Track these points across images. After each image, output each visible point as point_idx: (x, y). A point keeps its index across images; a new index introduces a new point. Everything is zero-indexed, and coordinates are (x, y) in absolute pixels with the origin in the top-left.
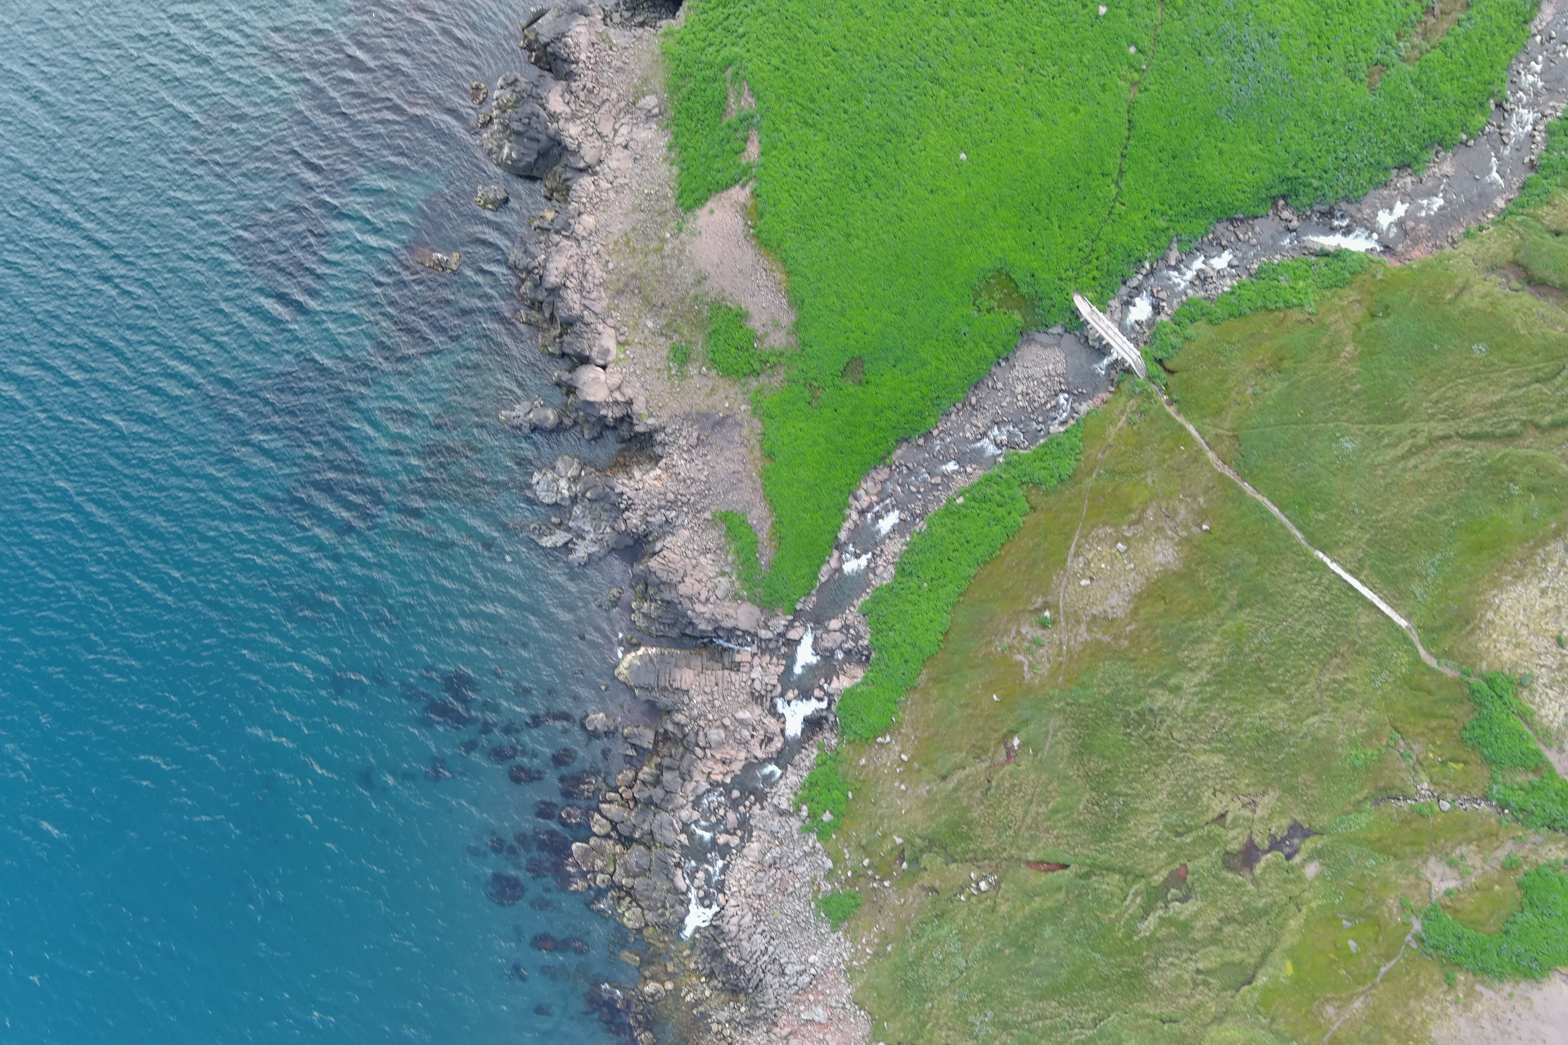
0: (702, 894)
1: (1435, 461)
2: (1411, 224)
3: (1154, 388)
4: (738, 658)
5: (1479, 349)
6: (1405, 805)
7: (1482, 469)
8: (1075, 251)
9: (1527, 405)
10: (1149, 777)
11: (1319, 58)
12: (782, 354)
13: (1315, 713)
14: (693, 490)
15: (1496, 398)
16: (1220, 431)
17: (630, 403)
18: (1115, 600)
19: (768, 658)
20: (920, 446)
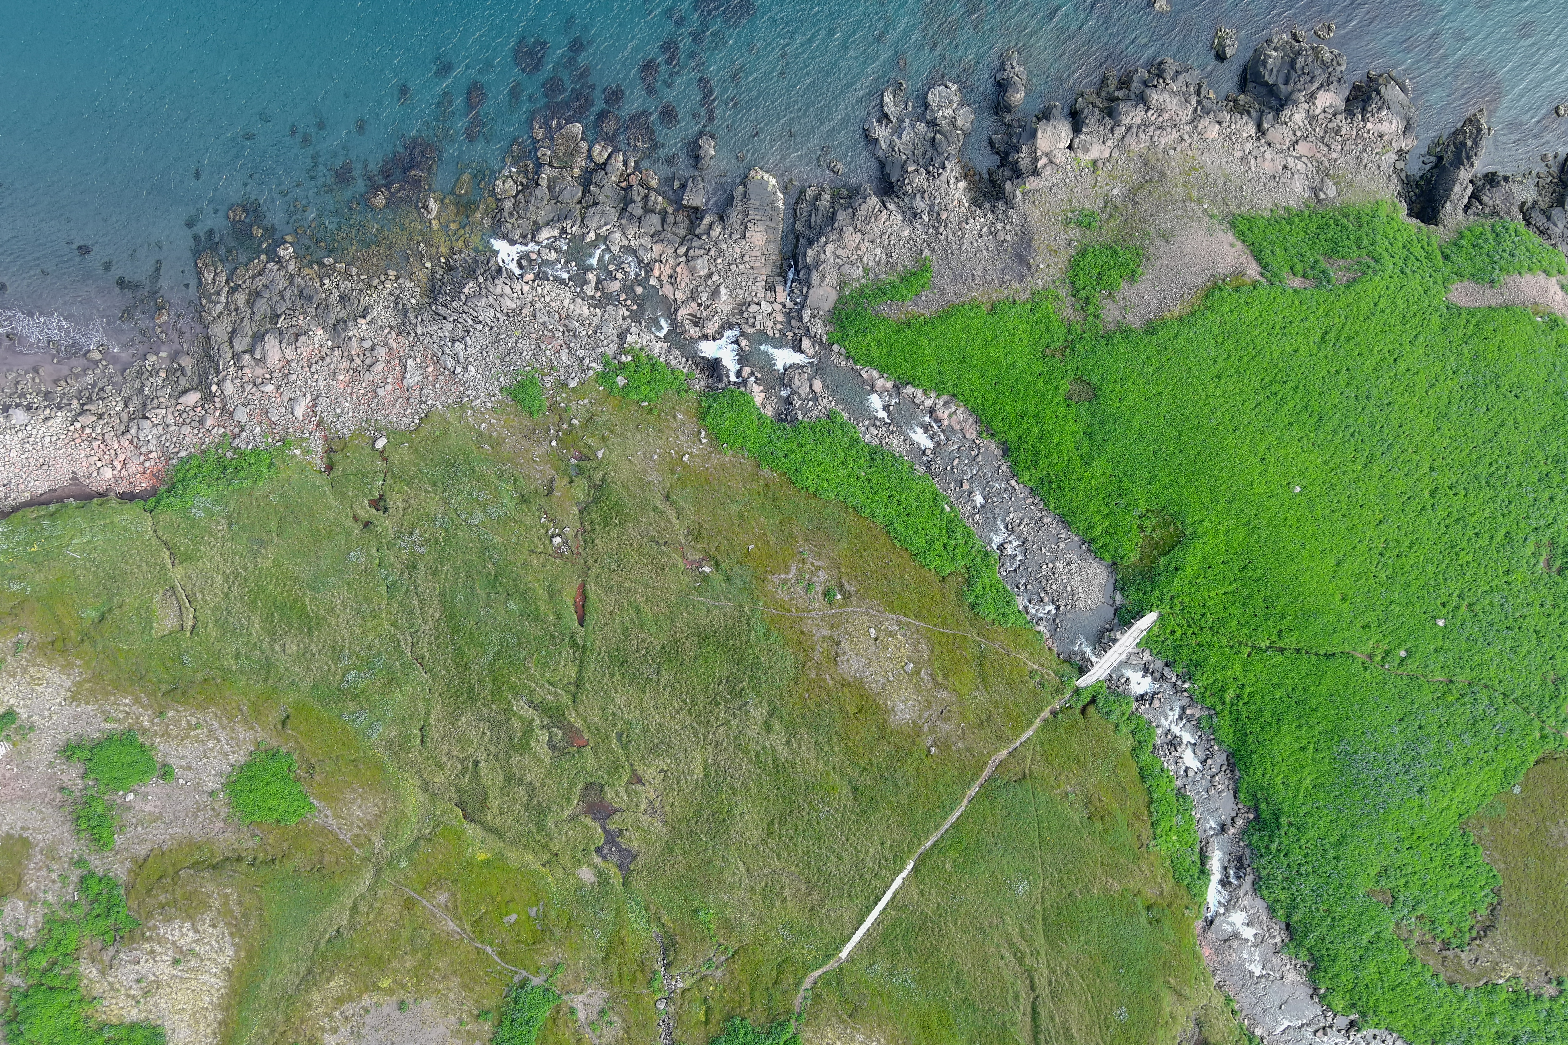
0: (534, 256)
1: (1008, 976)
2: (1236, 945)
3: (1067, 696)
4: (780, 289)
5: (1121, 1014)
6: (659, 966)
7: (1004, 1024)
8: (1201, 610)
10: (677, 704)
11: (1400, 840)
12: (1096, 317)
13: (748, 870)
14: (951, 238)
15: (1075, 1033)
16: (1028, 762)
17: (1036, 173)
18: (856, 663)
19: (781, 318)
20: (999, 467)
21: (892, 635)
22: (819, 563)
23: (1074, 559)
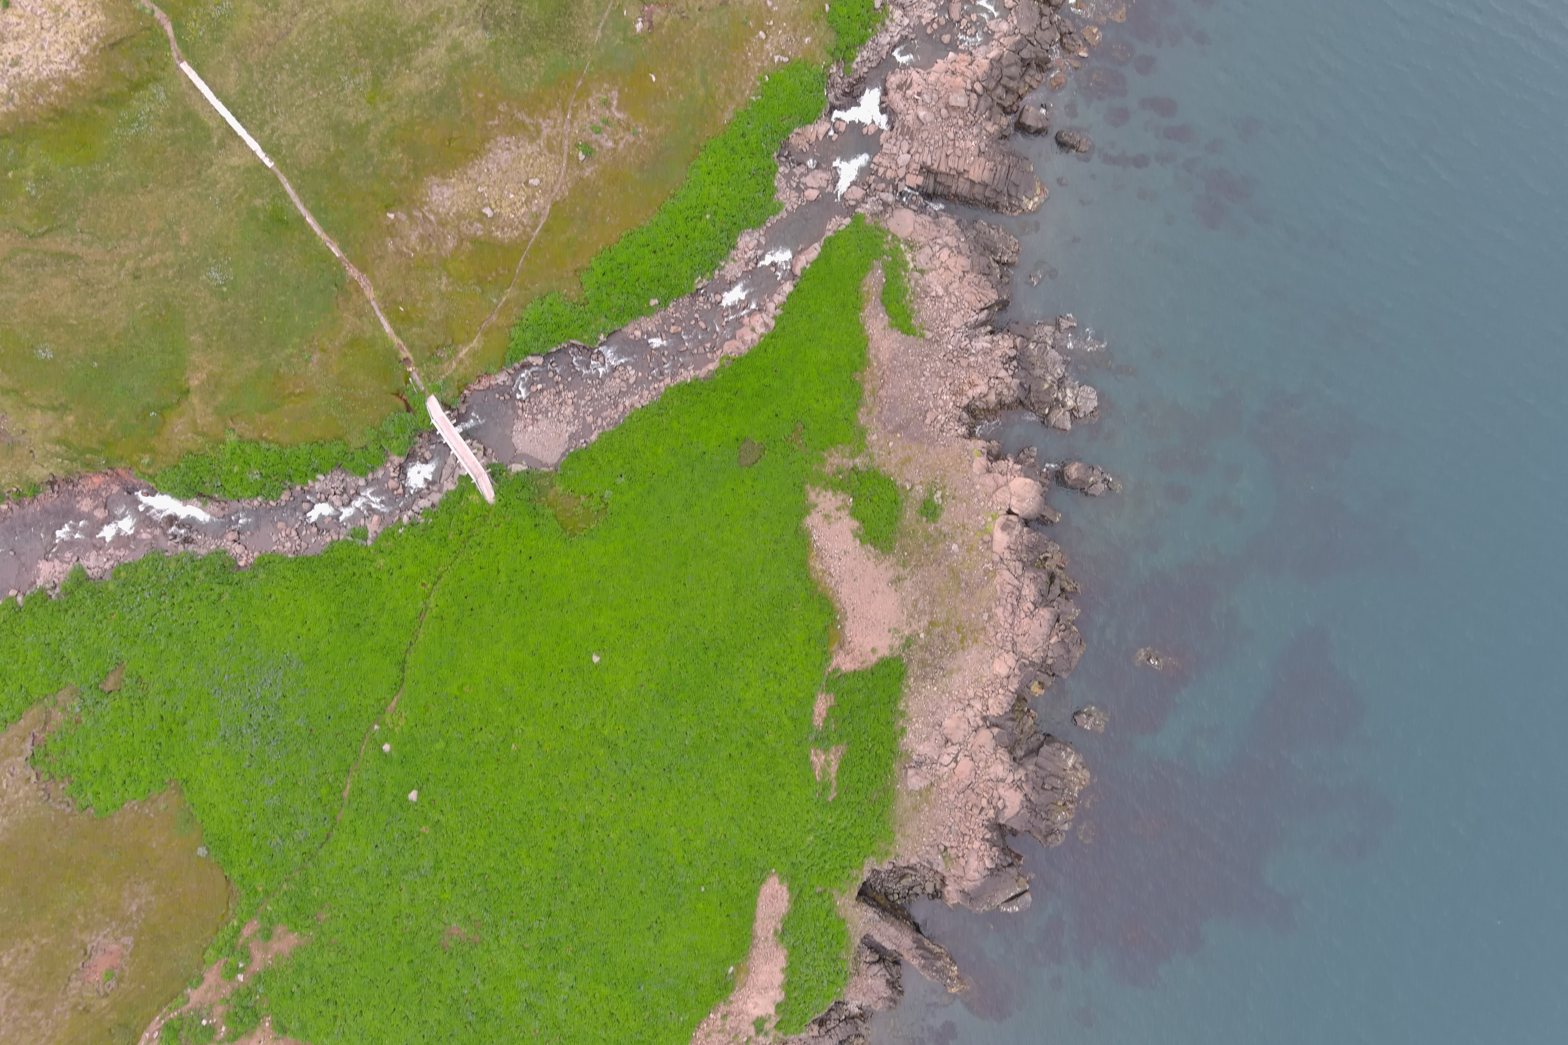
2: (98, 515)
3: (420, 383)
4: (920, 180)
5: (45, 353)
8: (485, 543)
12: (825, 486)
16: (355, 321)
17: (989, 471)
18: (505, 157)
19: (890, 174)
20: (686, 369)
21: (528, 202)
22: (621, 146)
23: (572, 429)
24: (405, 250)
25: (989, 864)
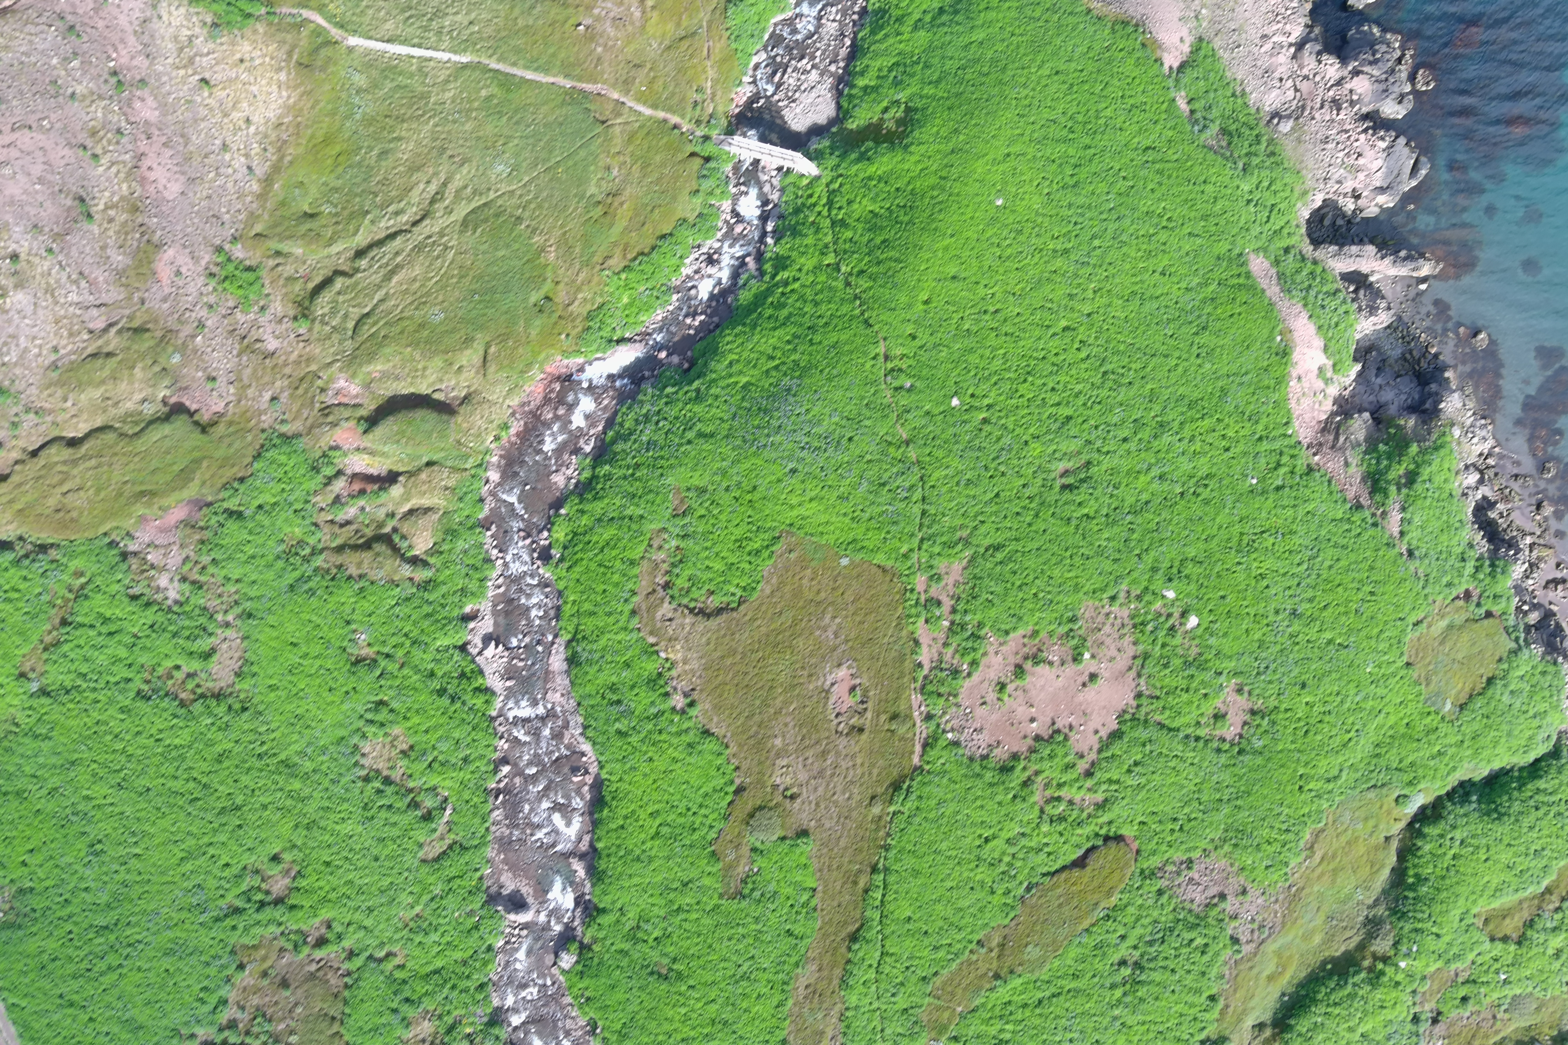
1: (415, 196)
2: (561, 412)
3: (699, 133)
5: (437, 316)
7: (367, 212)
8: (843, 202)
9: (364, 289)
11: (738, 484)
15: (395, 279)
16: (618, 121)
23: (827, 85)
24: (610, 43)
25: (1383, 145)
